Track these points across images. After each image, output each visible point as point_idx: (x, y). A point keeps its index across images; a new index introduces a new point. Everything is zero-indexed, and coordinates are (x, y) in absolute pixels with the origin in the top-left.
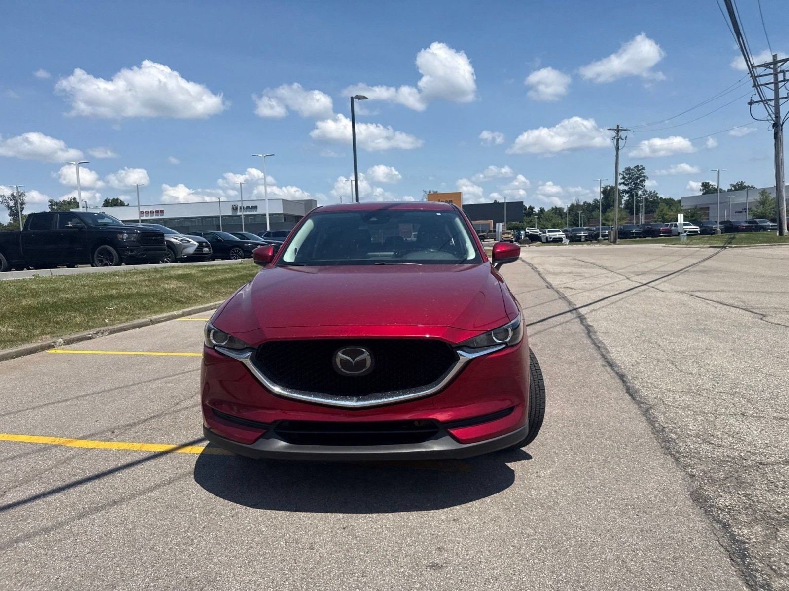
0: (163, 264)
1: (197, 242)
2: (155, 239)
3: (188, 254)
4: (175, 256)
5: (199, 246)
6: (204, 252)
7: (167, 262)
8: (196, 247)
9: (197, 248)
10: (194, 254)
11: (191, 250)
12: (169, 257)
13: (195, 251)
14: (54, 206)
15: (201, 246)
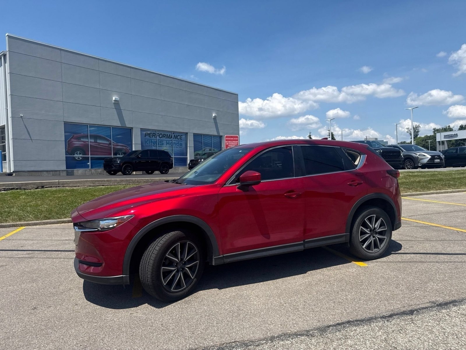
0: (408, 170)
1: (430, 156)
2: (392, 155)
3: (424, 163)
4: (414, 165)
5: (431, 158)
6: (435, 162)
7: (409, 169)
8: (428, 159)
9: (430, 160)
10: (427, 163)
11: (425, 161)
12: (411, 165)
13: (428, 161)
14: (436, 131)
15: (433, 158)
